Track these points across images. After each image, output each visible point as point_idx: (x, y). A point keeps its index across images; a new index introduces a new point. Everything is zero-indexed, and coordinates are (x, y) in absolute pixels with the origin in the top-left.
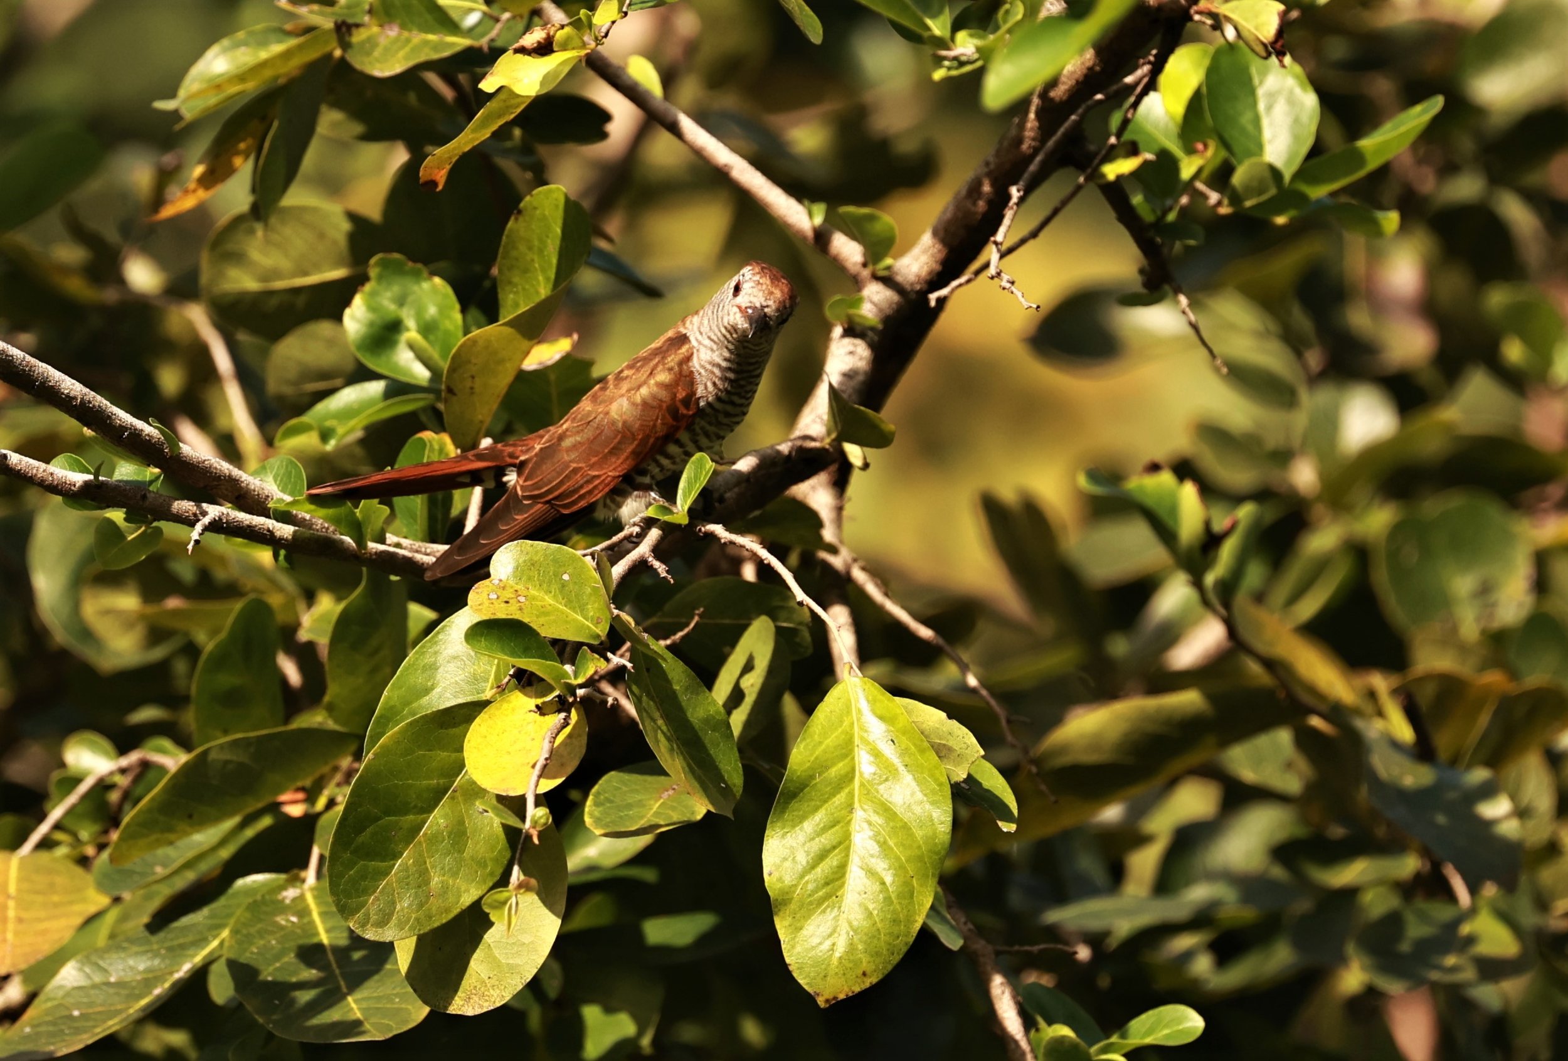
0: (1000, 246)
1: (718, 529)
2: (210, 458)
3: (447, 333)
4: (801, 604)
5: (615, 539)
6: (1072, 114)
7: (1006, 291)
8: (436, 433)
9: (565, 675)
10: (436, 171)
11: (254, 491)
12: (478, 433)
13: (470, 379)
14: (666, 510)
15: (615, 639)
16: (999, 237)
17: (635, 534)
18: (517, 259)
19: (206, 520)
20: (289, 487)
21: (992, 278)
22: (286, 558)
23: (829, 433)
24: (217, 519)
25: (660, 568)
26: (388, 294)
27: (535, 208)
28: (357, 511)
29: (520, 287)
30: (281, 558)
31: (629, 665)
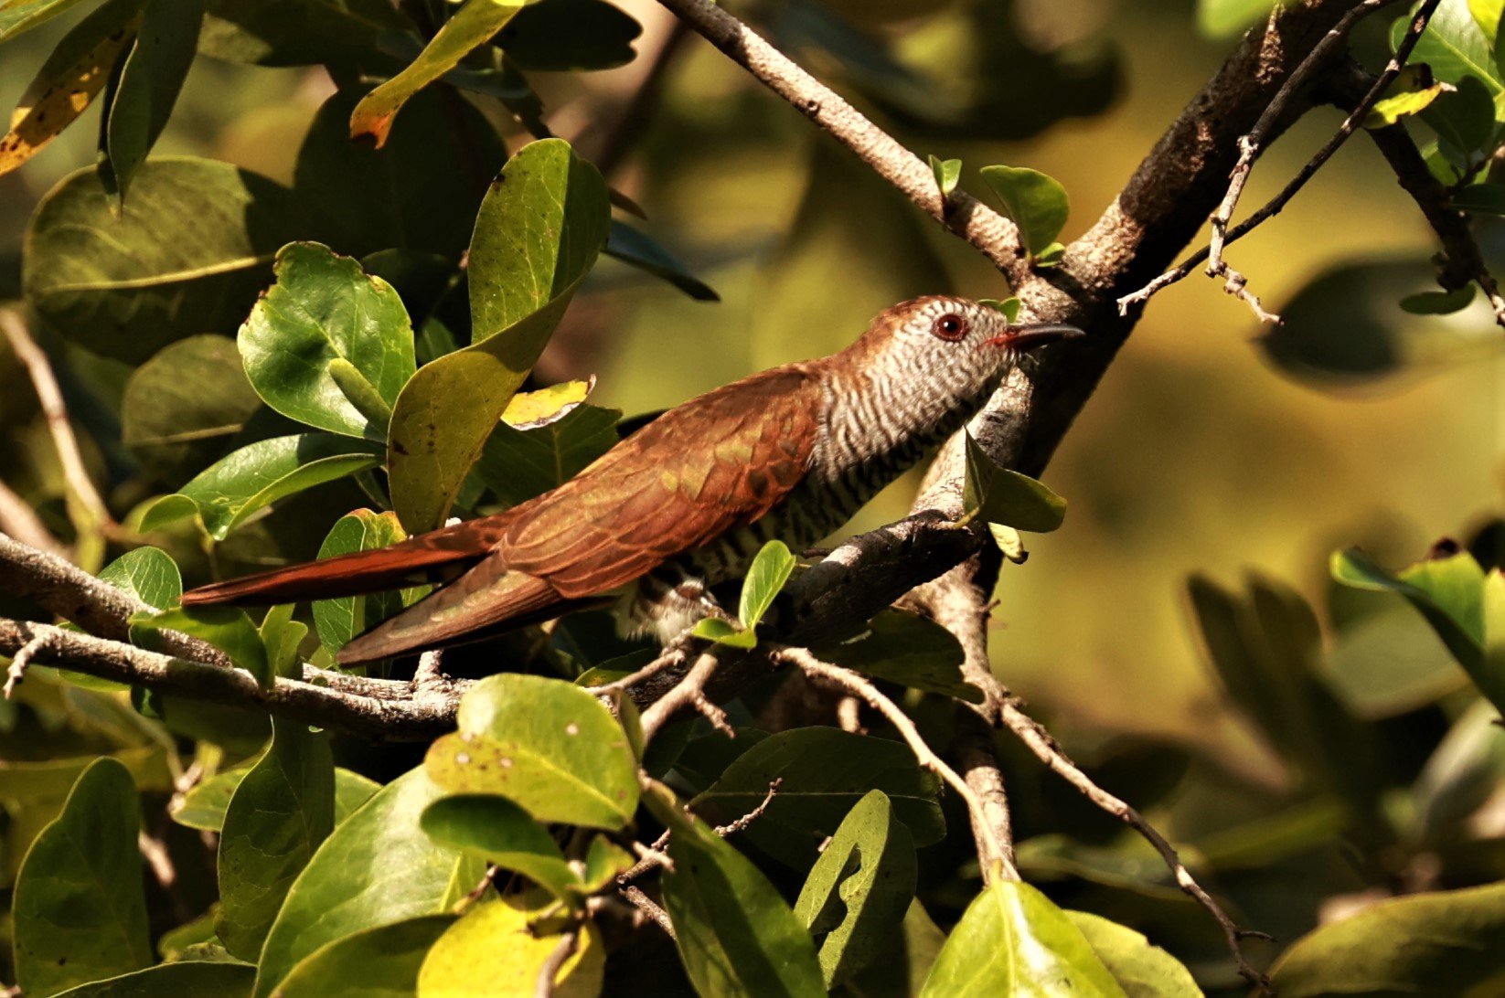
0: (1223, 227)
1: (801, 655)
2: (36, 552)
3: (393, 357)
4: (926, 768)
5: (646, 670)
6: (1331, 29)
7: (1233, 294)
8: (378, 510)
9: (570, 877)
10: (375, 119)
11: (104, 601)
12: (440, 513)
13: (428, 431)
14: (722, 627)
15: (646, 824)
16: (1222, 212)
17: (676, 663)
18: (498, 249)
19: (31, 647)
20: (157, 593)
21: (1212, 275)
22: (152, 701)
23: (967, 508)
24: (48, 644)
25: (714, 713)
26: (304, 302)
27: (525, 173)
28: (260, 630)
29: (502, 290)
30: (146, 701)
31: (666, 861)
